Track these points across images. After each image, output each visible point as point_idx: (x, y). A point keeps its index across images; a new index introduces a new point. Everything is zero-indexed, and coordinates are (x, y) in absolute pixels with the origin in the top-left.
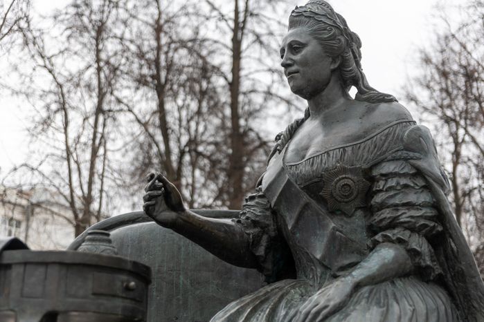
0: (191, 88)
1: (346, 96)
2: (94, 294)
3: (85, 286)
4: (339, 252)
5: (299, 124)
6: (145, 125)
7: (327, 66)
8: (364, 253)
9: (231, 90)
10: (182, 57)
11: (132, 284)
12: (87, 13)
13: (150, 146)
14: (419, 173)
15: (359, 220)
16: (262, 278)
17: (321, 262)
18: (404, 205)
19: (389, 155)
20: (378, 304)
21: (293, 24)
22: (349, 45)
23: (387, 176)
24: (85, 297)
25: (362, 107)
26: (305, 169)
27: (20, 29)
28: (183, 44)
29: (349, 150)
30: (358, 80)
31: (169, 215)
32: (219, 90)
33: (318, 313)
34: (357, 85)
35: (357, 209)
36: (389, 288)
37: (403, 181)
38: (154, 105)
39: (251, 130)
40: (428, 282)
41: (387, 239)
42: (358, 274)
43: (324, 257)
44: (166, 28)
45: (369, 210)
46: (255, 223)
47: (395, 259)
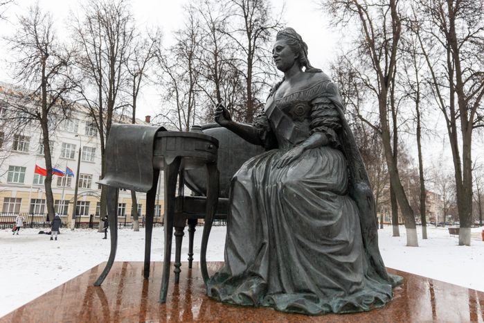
0: (230, 81)
1: (301, 70)
2: (196, 150)
3: (192, 146)
4: (297, 137)
5: (280, 84)
6: (211, 97)
7: (293, 57)
8: (307, 137)
9: (247, 81)
10: (226, 67)
11: (211, 146)
12: (185, 48)
13: (213, 106)
14: (332, 103)
15: (306, 123)
16: (264, 150)
17: (289, 141)
18: (326, 116)
19: (319, 95)
20: (314, 156)
21: (278, 38)
22: (303, 48)
23: (318, 104)
24: (192, 151)
25: (308, 75)
26: (283, 101)
27: (157, 55)
28: (226, 61)
29: (302, 93)
30: (306, 63)
31: (225, 122)
32: (242, 81)
33: (288, 160)
34: (306, 66)
35: (305, 118)
36: (318, 150)
37: (325, 106)
38: (215, 88)
39: (256, 99)
40: (334, 148)
41: (318, 131)
42: (305, 144)
43: (290, 139)
44: (219, 54)
45: (310, 119)
46: (261, 126)
47: (321, 138)
